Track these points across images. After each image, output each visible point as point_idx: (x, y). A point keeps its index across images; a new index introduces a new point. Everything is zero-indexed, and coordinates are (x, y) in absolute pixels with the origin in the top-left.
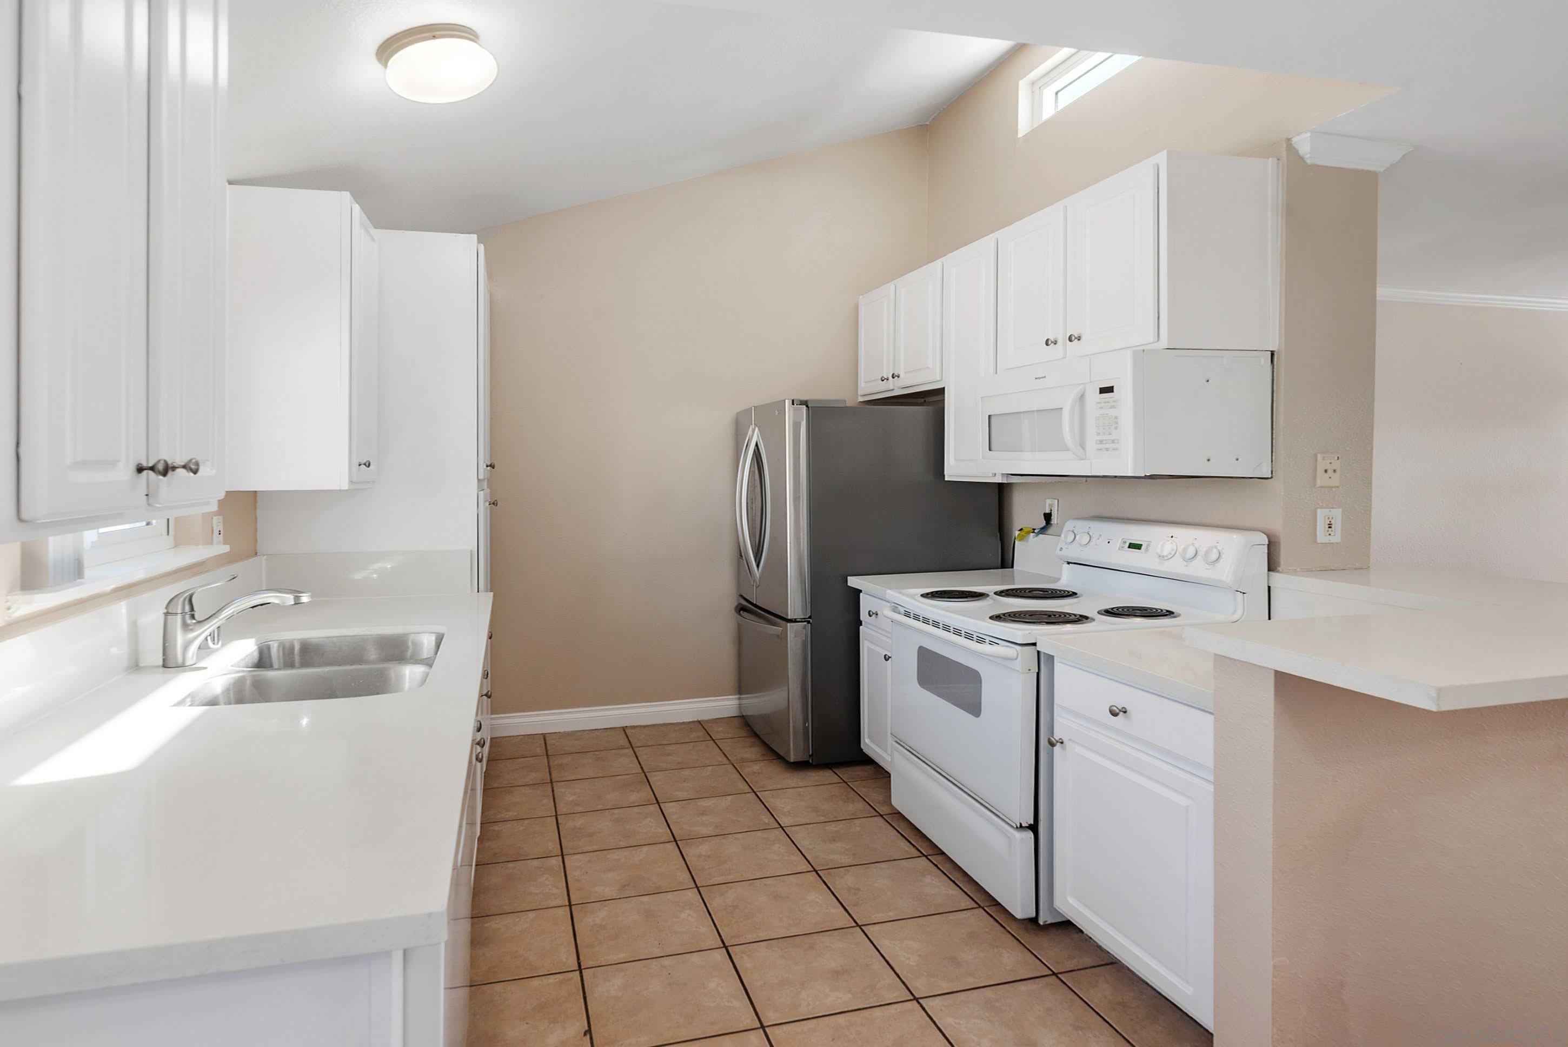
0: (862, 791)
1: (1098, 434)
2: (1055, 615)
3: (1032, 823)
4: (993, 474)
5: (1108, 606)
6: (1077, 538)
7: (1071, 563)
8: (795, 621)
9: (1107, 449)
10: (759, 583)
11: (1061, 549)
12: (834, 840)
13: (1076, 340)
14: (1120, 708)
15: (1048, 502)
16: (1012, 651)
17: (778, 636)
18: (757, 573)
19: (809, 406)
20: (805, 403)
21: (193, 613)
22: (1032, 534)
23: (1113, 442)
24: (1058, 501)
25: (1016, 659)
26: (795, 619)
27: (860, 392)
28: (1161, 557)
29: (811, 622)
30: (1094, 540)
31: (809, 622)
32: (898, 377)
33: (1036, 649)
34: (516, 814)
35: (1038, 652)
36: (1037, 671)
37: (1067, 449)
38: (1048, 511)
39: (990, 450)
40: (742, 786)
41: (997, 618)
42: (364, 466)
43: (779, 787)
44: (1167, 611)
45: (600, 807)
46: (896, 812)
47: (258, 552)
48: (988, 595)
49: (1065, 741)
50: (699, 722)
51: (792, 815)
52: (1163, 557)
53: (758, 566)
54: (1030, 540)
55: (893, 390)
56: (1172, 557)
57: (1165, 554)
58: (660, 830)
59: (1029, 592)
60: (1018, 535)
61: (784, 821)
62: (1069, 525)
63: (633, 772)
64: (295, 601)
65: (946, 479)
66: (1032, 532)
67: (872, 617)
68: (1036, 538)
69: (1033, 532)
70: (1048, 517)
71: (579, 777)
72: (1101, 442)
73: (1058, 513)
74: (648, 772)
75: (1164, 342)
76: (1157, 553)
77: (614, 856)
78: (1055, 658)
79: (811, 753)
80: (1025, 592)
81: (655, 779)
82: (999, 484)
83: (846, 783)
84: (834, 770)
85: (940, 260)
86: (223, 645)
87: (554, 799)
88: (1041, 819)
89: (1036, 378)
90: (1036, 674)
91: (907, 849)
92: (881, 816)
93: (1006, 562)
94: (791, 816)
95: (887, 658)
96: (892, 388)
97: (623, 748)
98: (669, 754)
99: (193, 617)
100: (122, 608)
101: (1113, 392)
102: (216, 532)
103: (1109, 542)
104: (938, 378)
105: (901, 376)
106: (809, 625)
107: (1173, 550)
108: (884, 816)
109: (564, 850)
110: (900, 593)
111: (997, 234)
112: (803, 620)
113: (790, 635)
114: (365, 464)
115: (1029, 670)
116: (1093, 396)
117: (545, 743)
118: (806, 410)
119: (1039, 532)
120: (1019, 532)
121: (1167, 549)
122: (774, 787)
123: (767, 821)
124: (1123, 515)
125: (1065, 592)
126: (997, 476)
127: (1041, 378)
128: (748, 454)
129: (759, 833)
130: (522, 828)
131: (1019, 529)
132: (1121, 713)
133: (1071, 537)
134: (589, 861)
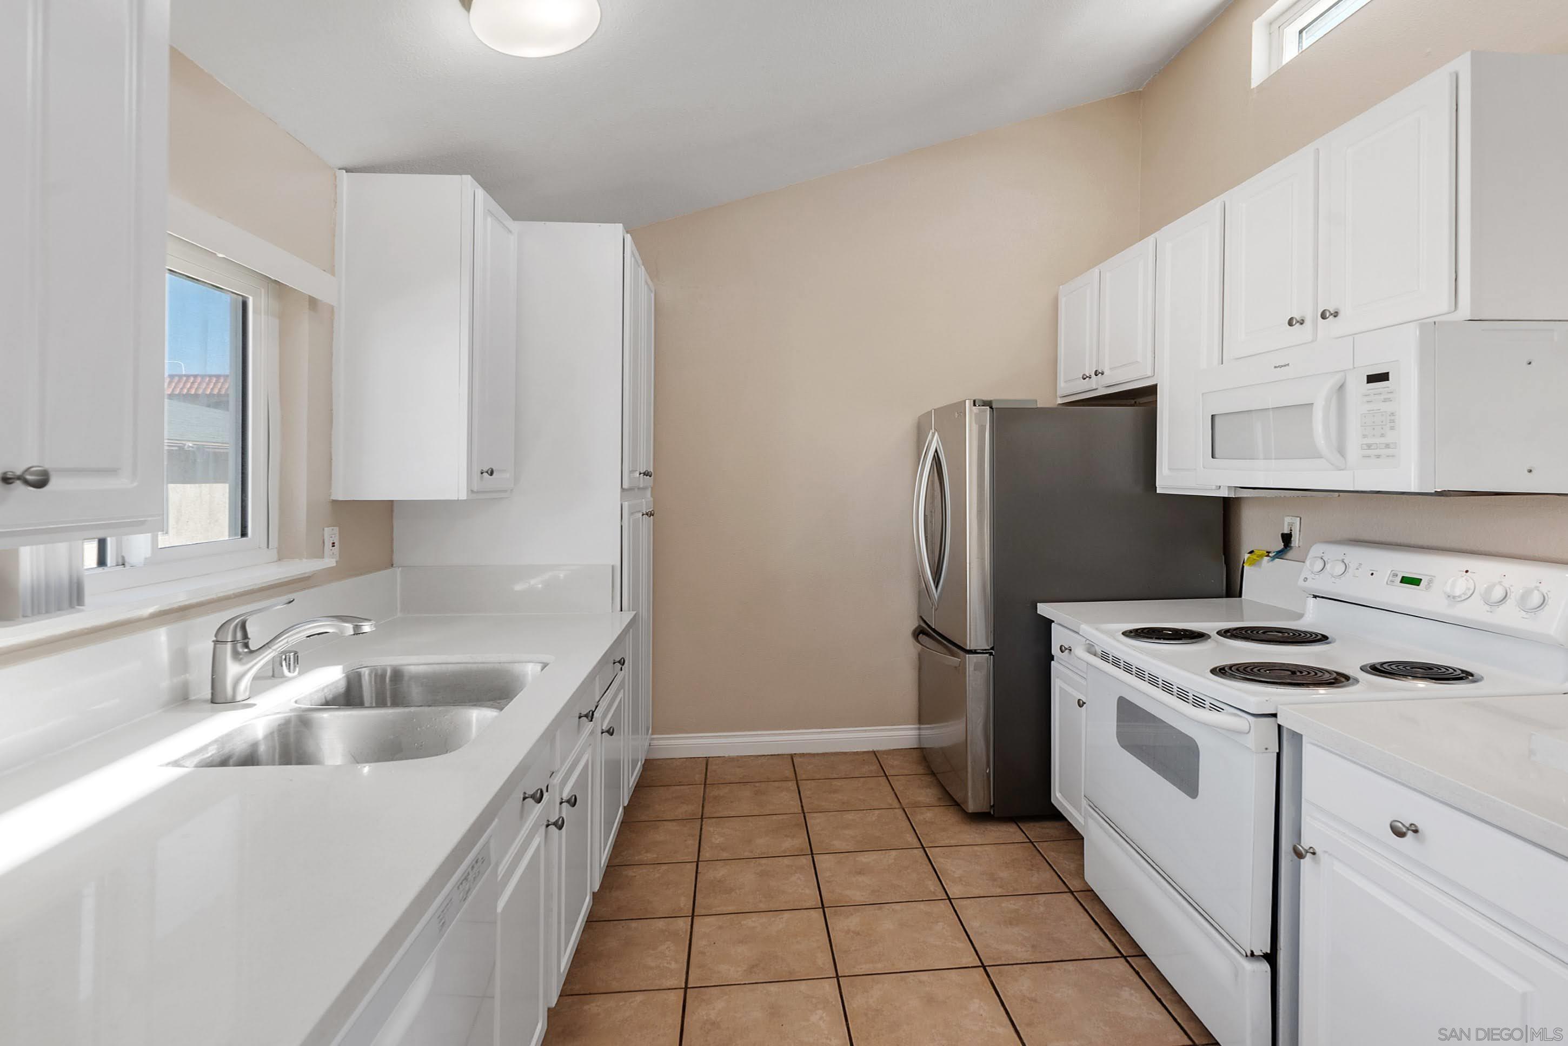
0: (1051, 856)
1: (1365, 436)
2: (1301, 672)
3: (1269, 952)
4: (1217, 486)
5: (1377, 659)
6: (1328, 566)
7: (1319, 597)
8: (974, 652)
9: (1378, 457)
10: (938, 605)
11: (1306, 579)
12: (1011, 924)
13: (1331, 317)
14: (1408, 825)
15: (1287, 520)
16: (1243, 722)
17: (956, 667)
18: (935, 594)
19: (993, 407)
20: (988, 404)
21: (246, 641)
22: (1266, 559)
23: (1387, 446)
24: (1301, 519)
25: (1249, 732)
26: (975, 650)
27: (1060, 392)
28: (1451, 598)
29: (994, 654)
30: (1350, 570)
31: (991, 654)
32: (1103, 374)
33: (1277, 721)
34: (655, 856)
35: (1279, 726)
36: (1278, 751)
37: (1316, 455)
38: (1286, 531)
39: (1213, 457)
40: (911, 839)
41: (1220, 671)
42: (486, 474)
43: (953, 842)
44: (1463, 671)
45: (747, 854)
46: (1089, 888)
47: (394, 562)
48: (1209, 637)
49: (1317, 850)
50: (874, 752)
51: (964, 883)
52: (1454, 597)
53: (937, 587)
54: (1263, 565)
55: (1096, 389)
56: (1467, 599)
57: (1457, 594)
58: (807, 891)
59: (1264, 633)
60: (1248, 559)
61: (954, 891)
62: (1317, 550)
63: (792, 811)
64: (354, 631)
65: (1158, 492)
66: (1266, 556)
67: (1063, 653)
68: (1271, 563)
69: (1268, 556)
70: (1287, 539)
71: (733, 814)
72: (1369, 446)
73: (1300, 534)
74: (807, 813)
75: (1465, 310)
76: (1445, 593)
77: (751, 922)
78: (1304, 738)
79: (992, 804)
80: (1257, 633)
81: (816, 821)
82: (1224, 498)
83: (1032, 843)
84: (1019, 824)
85: (1152, 235)
86: (300, 674)
87: (700, 840)
88: (1282, 948)
89: (1275, 367)
90: (1275, 755)
91: (1101, 944)
92: (1072, 892)
93: (1232, 590)
94: (962, 884)
95: (1081, 704)
96: (1094, 387)
97: (786, 780)
98: (835, 791)
99: (246, 645)
100: (161, 636)
101: (1388, 379)
102: (328, 545)
103: (1372, 574)
104: (1149, 373)
105: (1105, 374)
106: (992, 657)
107: (1469, 589)
108: (1075, 893)
109: (696, 910)
110: (1097, 629)
111: (1223, 197)
112: (984, 651)
113: (970, 669)
114: (487, 472)
115: (1266, 749)
116: (1356, 385)
117: (707, 769)
118: (990, 411)
119: (1276, 555)
120: (1249, 555)
121: (1461, 586)
122: (947, 842)
123: (932, 889)
124: (1390, 539)
125: (1311, 636)
126: (1221, 489)
127: (1282, 366)
128: (926, 462)
129: (922, 906)
130: (657, 875)
131: (1248, 552)
132: (1410, 833)
133: (1319, 565)
134: (720, 927)
